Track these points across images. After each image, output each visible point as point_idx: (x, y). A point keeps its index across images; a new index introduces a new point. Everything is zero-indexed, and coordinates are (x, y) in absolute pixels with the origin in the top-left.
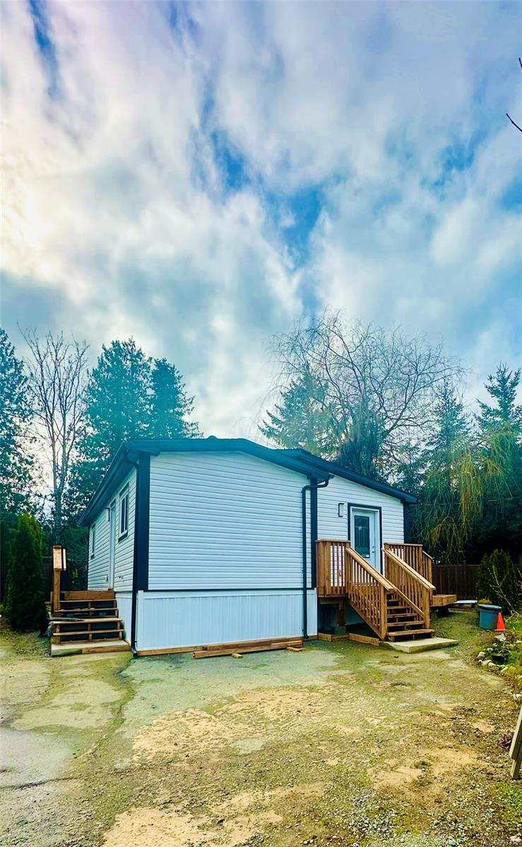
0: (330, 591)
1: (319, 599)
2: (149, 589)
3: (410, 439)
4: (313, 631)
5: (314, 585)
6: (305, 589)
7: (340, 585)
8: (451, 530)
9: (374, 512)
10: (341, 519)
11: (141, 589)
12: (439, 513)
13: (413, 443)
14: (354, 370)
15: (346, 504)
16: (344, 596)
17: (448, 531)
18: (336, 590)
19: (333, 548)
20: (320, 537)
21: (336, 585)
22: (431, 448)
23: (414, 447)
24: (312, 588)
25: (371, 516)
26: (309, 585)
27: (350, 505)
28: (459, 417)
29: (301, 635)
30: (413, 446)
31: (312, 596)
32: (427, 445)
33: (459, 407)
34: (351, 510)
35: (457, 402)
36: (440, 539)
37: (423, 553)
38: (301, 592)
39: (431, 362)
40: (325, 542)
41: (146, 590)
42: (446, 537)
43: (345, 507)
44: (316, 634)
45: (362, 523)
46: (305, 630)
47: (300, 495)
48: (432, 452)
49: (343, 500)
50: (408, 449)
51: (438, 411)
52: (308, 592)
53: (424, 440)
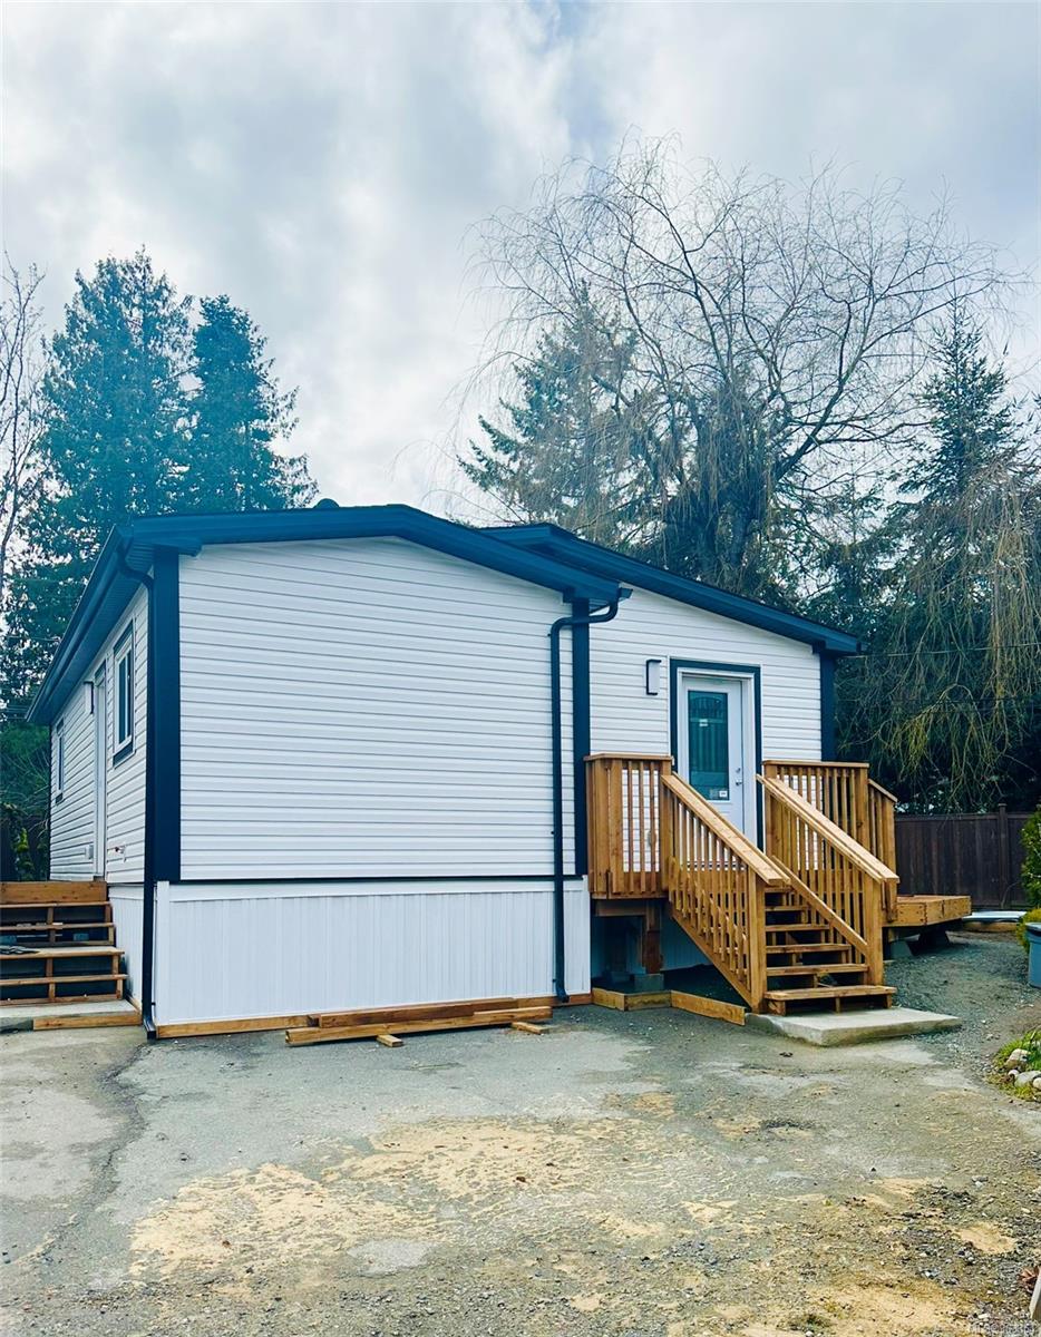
0: (621, 882)
1: (594, 903)
2: (182, 878)
3: (855, 476)
4: (579, 981)
5: (582, 867)
6: (558, 878)
7: (648, 868)
8: (963, 721)
9: (740, 681)
10: (651, 701)
11: (162, 880)
12: (930, 676)
13: (862, 489)
14: (699, 298)
15: (666, 663)
16: (657, 895)
17: (954, 724)
18: (638, 881)
19: (629, 775)
20: (597, 748)
21: (637, 868)
22: (916, 497)
23: (866, 499)
24: (577, 877)
25: (733, 693)
26: (569, 869)
27: (675, 664)
28: (994, 409)
29: (548, 990)
30: (864, 494)
31: (578, 897)
32: (903, 488)
33: (994, 383)
34: (679, 676)
35: (990, 368)
36: (933, 745)
37: (870, 786)
38: (549, 886)
39: (913, 263)
40: (607, 761)
41: (175, 880)
42: (948, 740)
43: (663, 671)
44: (589, 992)
45: (710, 710)
46: (559, 980)
47: (546, 643)
48: (917, 507)
49: (655, 653)
50: (847, 503)
51: (935, 397)
52: (567, 885)
53: (894, 478)
